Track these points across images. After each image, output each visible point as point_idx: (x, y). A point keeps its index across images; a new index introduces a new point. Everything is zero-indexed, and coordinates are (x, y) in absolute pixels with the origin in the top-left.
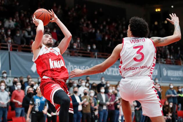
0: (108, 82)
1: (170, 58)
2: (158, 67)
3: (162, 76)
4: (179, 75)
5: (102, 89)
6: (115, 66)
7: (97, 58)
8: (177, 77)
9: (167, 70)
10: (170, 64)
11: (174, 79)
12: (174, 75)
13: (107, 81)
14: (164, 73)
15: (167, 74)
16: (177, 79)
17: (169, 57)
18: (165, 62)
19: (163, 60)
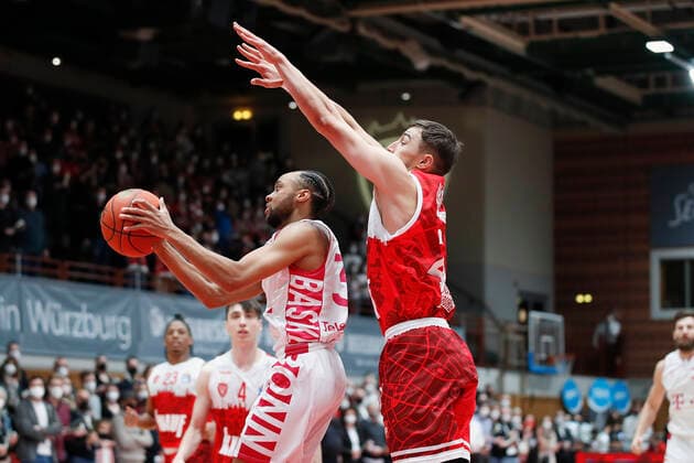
0: (64, 361)
5: (34, 385)
6: (84, 306)
7: (19, 275)
13: (60, 357)
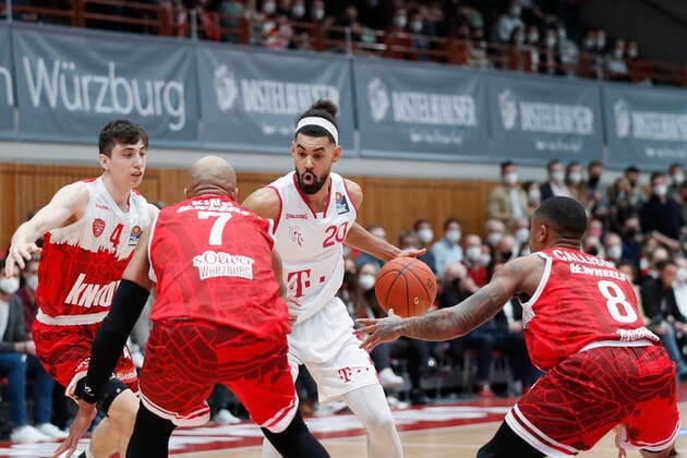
1: (408, 29)
2: (344, 74)
3: (362, 124)
4: (455, 115)
6: (112, 67)
8: (445, 129)
9: (390, 90)
10: (407, 57)
11: (430, 139)
12: (427, 120)
14: (373, 103)
15: (391, 110)
16: (446, 140)
17: (402, 21)
18: (381, 47)
19: (368, 37)
